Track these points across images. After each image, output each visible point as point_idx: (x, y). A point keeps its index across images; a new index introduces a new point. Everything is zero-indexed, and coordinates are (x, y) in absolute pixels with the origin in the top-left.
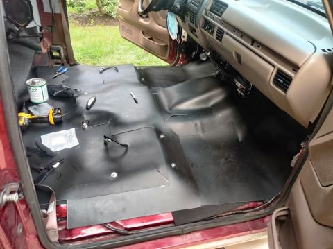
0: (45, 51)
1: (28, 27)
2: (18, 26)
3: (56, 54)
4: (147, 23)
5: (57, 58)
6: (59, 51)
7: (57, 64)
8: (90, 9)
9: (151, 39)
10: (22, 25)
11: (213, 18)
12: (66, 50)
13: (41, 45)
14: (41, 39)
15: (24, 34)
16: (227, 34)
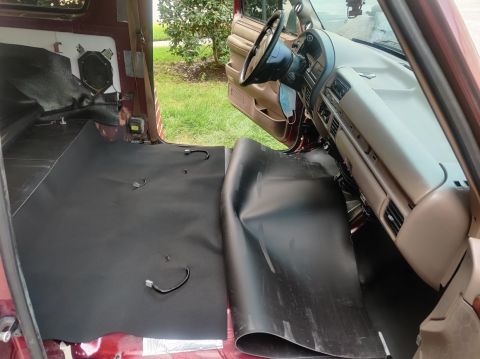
0: (123, 123)
1: (106, 92)
2: (94, 92)
3: (134, 128)
4: (262, 89)
5: (135, 132)
6: (138, 124)
7: (135, 139)
8: (204, 59)
9: (265, 111)
10: (99, 91)
11: (331, 101)
12: (147, 123)
13: (119, 116)
14: (120, 108)
15: (100, 100)
16: (342, 129)
